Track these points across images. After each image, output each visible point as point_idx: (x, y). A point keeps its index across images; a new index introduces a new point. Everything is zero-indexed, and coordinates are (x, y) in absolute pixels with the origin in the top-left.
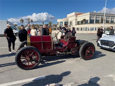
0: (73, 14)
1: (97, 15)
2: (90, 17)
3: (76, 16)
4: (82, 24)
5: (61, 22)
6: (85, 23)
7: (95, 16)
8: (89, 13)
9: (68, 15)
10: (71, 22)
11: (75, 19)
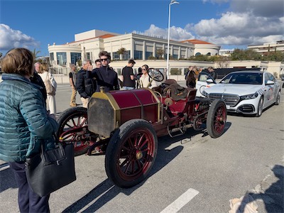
0: (92, 33)
1: (146, 41)
2: (135, 45)
3: (100, 40)
4: (116, 60)
5: (61, 53)
6: (123, 57)
7: (144, 43)
8: (130, 35)
9: (78, 37)
10: (88, 54)
11: (98, 47)
